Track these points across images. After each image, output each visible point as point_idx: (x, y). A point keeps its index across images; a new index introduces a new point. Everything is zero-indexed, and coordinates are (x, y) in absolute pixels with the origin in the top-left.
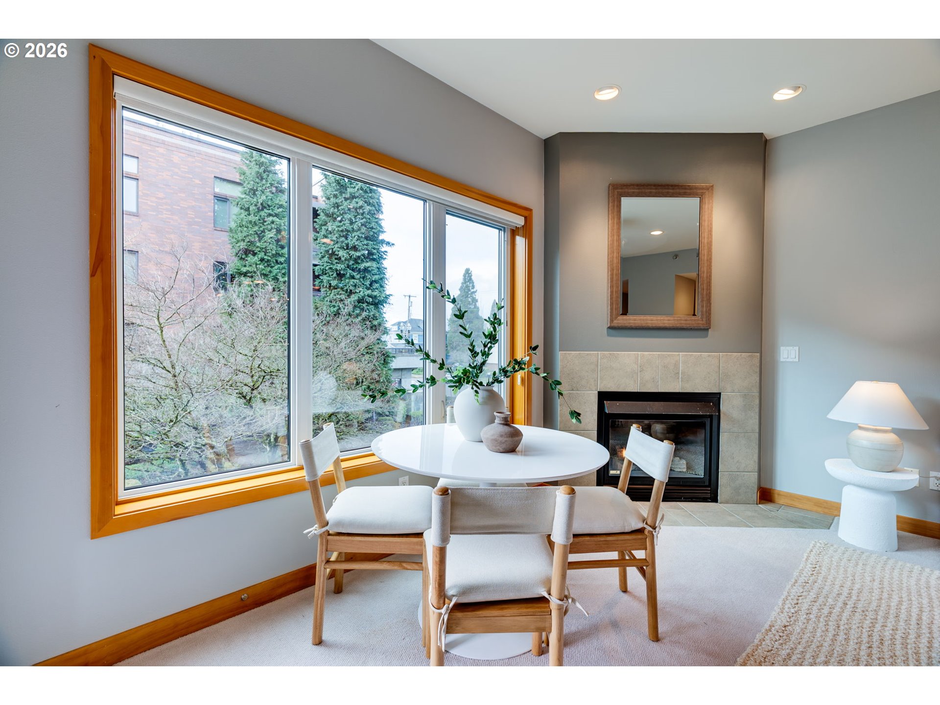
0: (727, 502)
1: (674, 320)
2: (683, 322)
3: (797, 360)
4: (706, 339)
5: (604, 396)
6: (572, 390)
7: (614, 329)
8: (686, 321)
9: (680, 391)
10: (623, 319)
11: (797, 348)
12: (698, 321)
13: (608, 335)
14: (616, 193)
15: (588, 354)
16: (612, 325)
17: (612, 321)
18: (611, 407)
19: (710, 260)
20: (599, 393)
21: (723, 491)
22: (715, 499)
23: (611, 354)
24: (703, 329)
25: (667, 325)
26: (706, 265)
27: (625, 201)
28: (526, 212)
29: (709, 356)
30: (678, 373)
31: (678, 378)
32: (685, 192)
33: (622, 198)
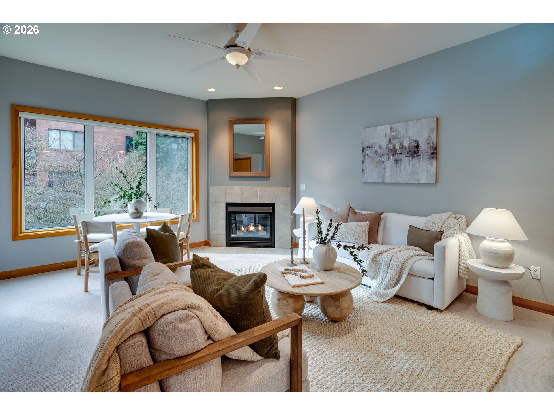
0: (278, 248)
1: (255, 173)
2: (258, 174)
3: (304, 189)
4: (268, 181)
5: (228, 205)
6: (215, 202)
7: (232, 177)
8: (260, 174)
9: (259, 202)
10: (235, 173)
11: (304, 185)
12: (265, 174)
13: (230, 180)
14: (231, 123)
15: (221, 188)
16: (230, 176)
17: (230, 174)
18: (231, 209)
19: (269, 149)
20: (226, 203)
21: (277, 244)
22: (274, 247)
23: (230, 188)
24: (267, 177)
25: (252, 176)
26: (267, 151)
27: (235, 126)
28: (196, 132)
29: (270, 188)
30: (257, 195)
31: (258, 197)
32: (258, 122)
33: (234, 125)
